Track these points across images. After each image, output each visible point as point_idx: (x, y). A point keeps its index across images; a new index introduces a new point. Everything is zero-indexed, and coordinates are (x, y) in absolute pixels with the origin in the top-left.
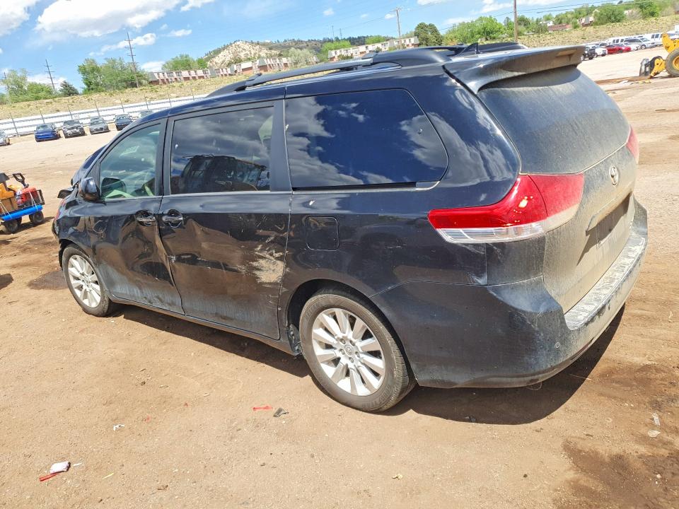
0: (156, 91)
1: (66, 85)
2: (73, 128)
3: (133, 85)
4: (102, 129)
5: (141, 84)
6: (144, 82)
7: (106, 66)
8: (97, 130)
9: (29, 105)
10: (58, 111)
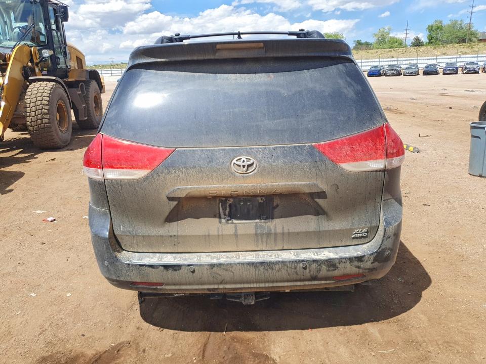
0: (472, 48)
1: (417, 39)
2: (392, 70)
3: (464, 41)
4: (412, 73)
5: (470, 40)
6: (474, 39)
7: (449, 26)
8: (408, 73)
9: (377, 52)
10: (393, 57)
